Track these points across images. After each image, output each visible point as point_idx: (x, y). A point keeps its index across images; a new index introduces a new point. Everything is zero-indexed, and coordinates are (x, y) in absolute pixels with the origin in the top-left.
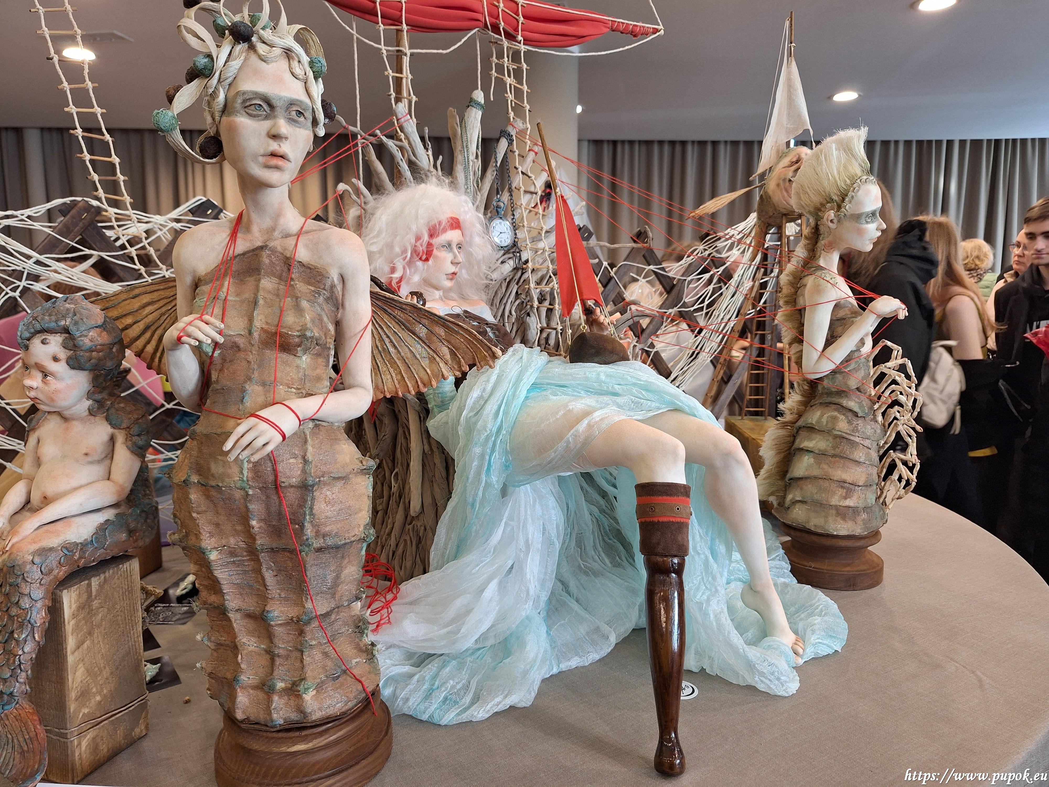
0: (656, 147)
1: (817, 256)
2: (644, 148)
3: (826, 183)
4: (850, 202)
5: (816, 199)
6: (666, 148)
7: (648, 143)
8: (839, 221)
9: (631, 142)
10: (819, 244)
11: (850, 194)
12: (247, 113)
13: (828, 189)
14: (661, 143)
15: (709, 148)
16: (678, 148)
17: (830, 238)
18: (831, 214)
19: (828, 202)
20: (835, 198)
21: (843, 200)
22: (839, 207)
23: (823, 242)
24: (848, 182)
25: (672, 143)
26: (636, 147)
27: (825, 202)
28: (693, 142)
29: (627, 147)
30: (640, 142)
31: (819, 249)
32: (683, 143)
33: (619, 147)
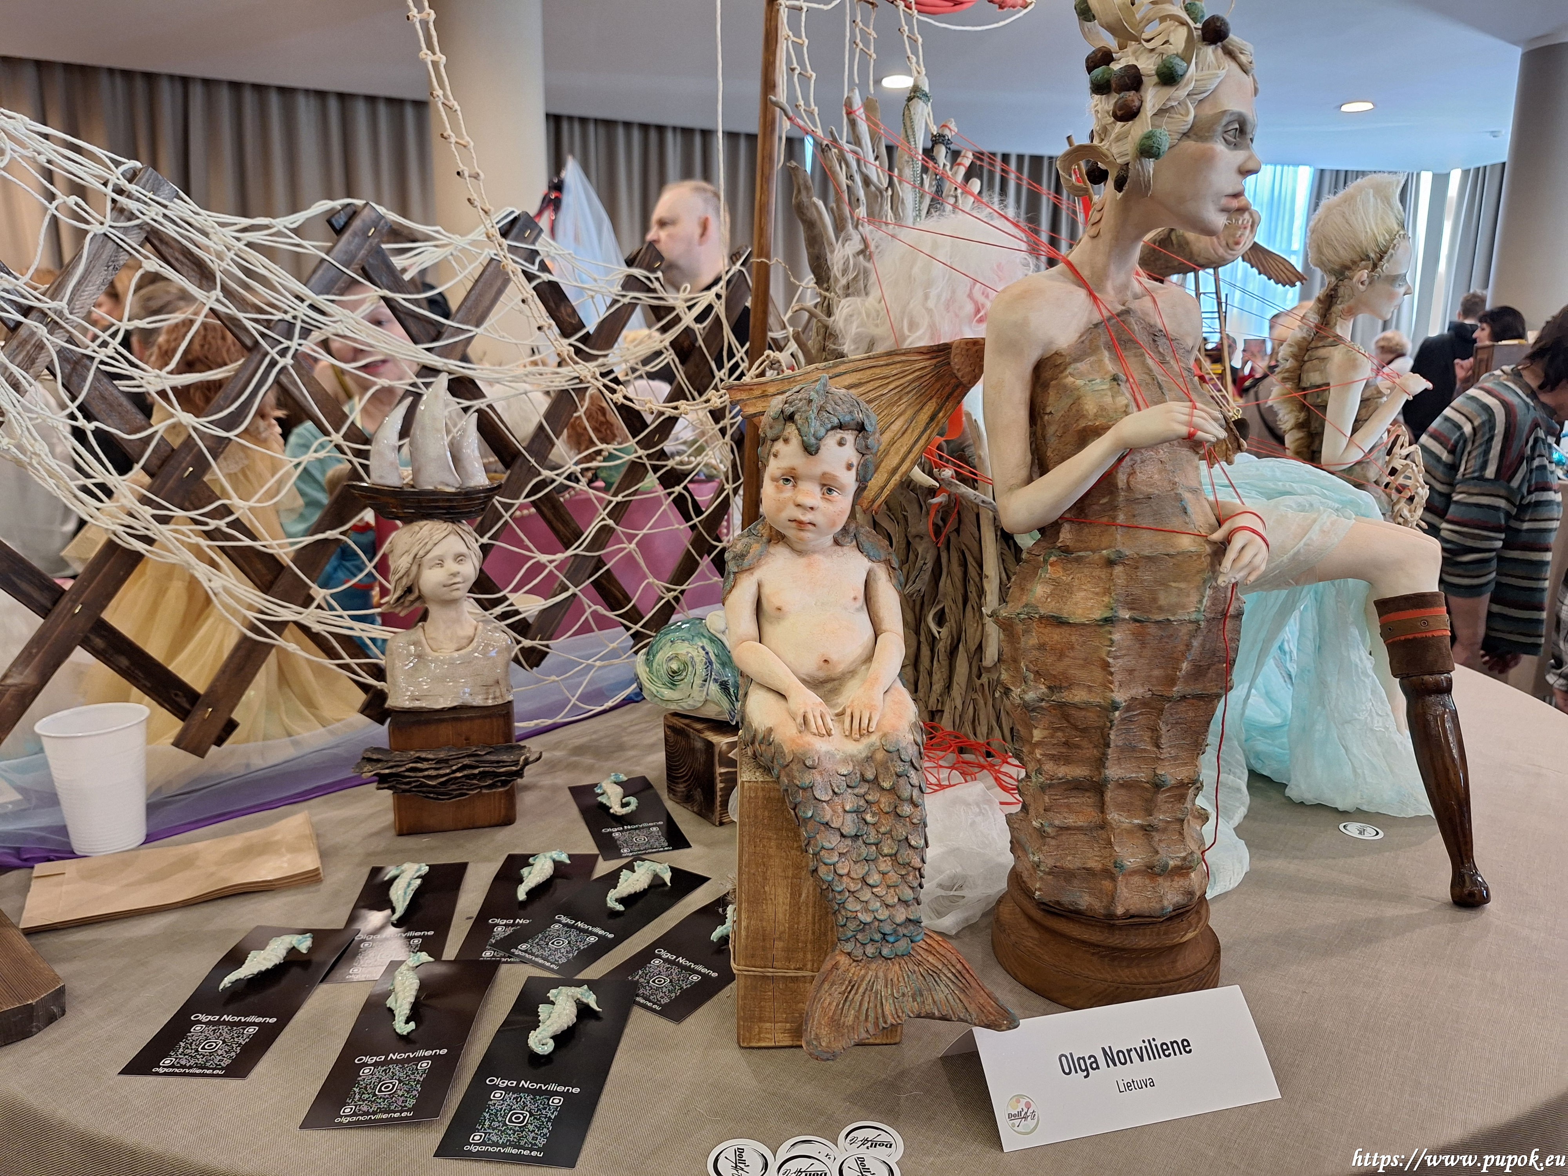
0: (620, 132)
1: (1332, 323)
2: (602, 131)
3: (1362, 237)
4: (1388, 261)
5: (1346, 256)
6: (636, 134)
7: (609, 124)
8: (1370, 283)
9: (583, 121)
10: (1334, 309)
11: (1391, 251)
12: (1225, 140)
13: (1365, 243)
14: (628, 125)
15: (698, 140)
16: (653, 135)
17: (1352, 302)
18: (1365, 274)
19: (1362, 260)
20: (1372, 255)
21: (1381, 258)
22: (1375, 266)
23: (1340, 307)
24: (1387, 237)
25: (645, 127)
26: (591, 128)
27: (1358, 259)
28: (675, 129)
29: (577, 127)
30: (596, 121)
31: (1334, 315)
32: (661, 129)
33: (565, 126)
